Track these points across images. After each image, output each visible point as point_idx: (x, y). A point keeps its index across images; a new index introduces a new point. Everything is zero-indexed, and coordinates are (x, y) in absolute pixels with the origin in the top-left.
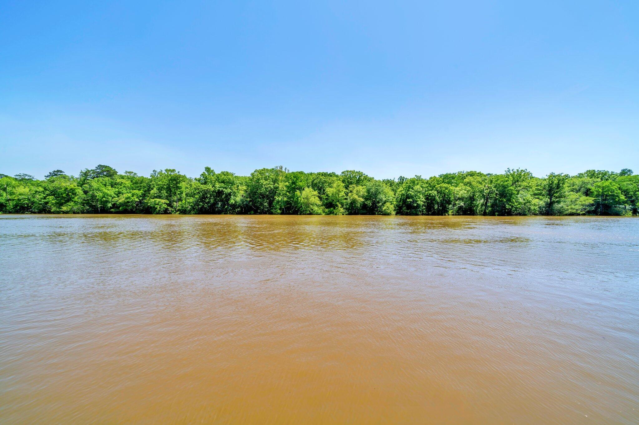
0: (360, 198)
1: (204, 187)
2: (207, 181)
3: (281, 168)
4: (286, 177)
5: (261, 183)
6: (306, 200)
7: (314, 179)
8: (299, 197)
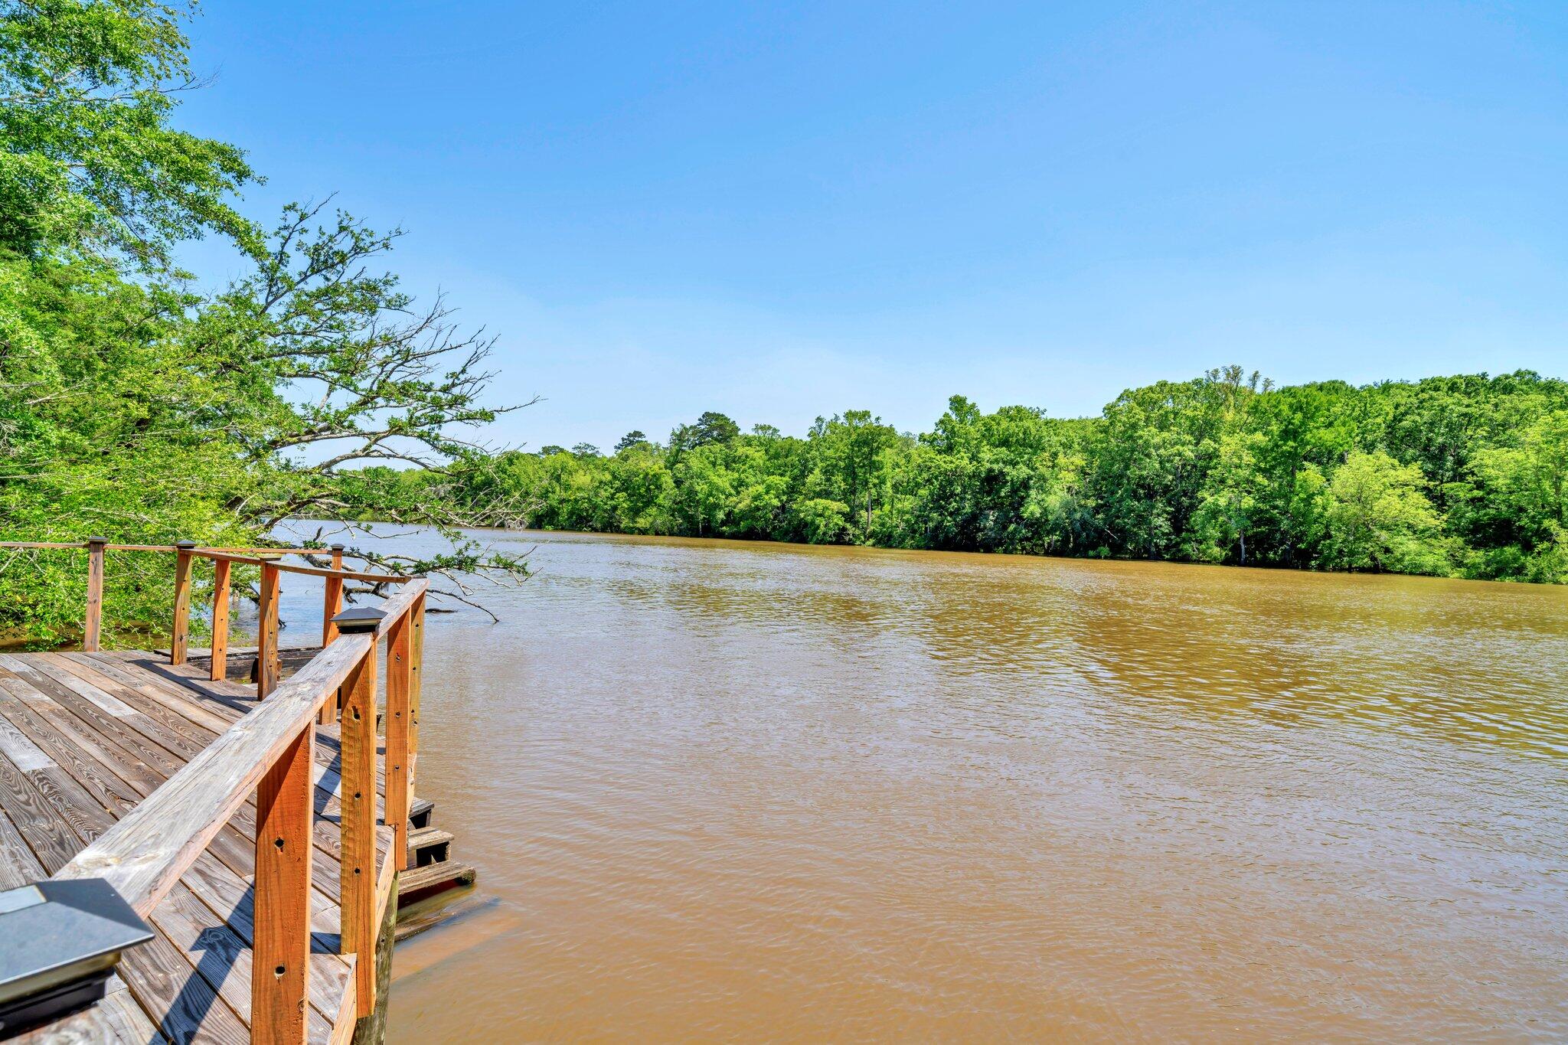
1: (944, 462)
2: (956, 442)
3: (1235, 374)
4: (1254, 410)
5: (1140, 442)
6: (1353, 509)
7: (1402, 409)
8: (1314, 494)
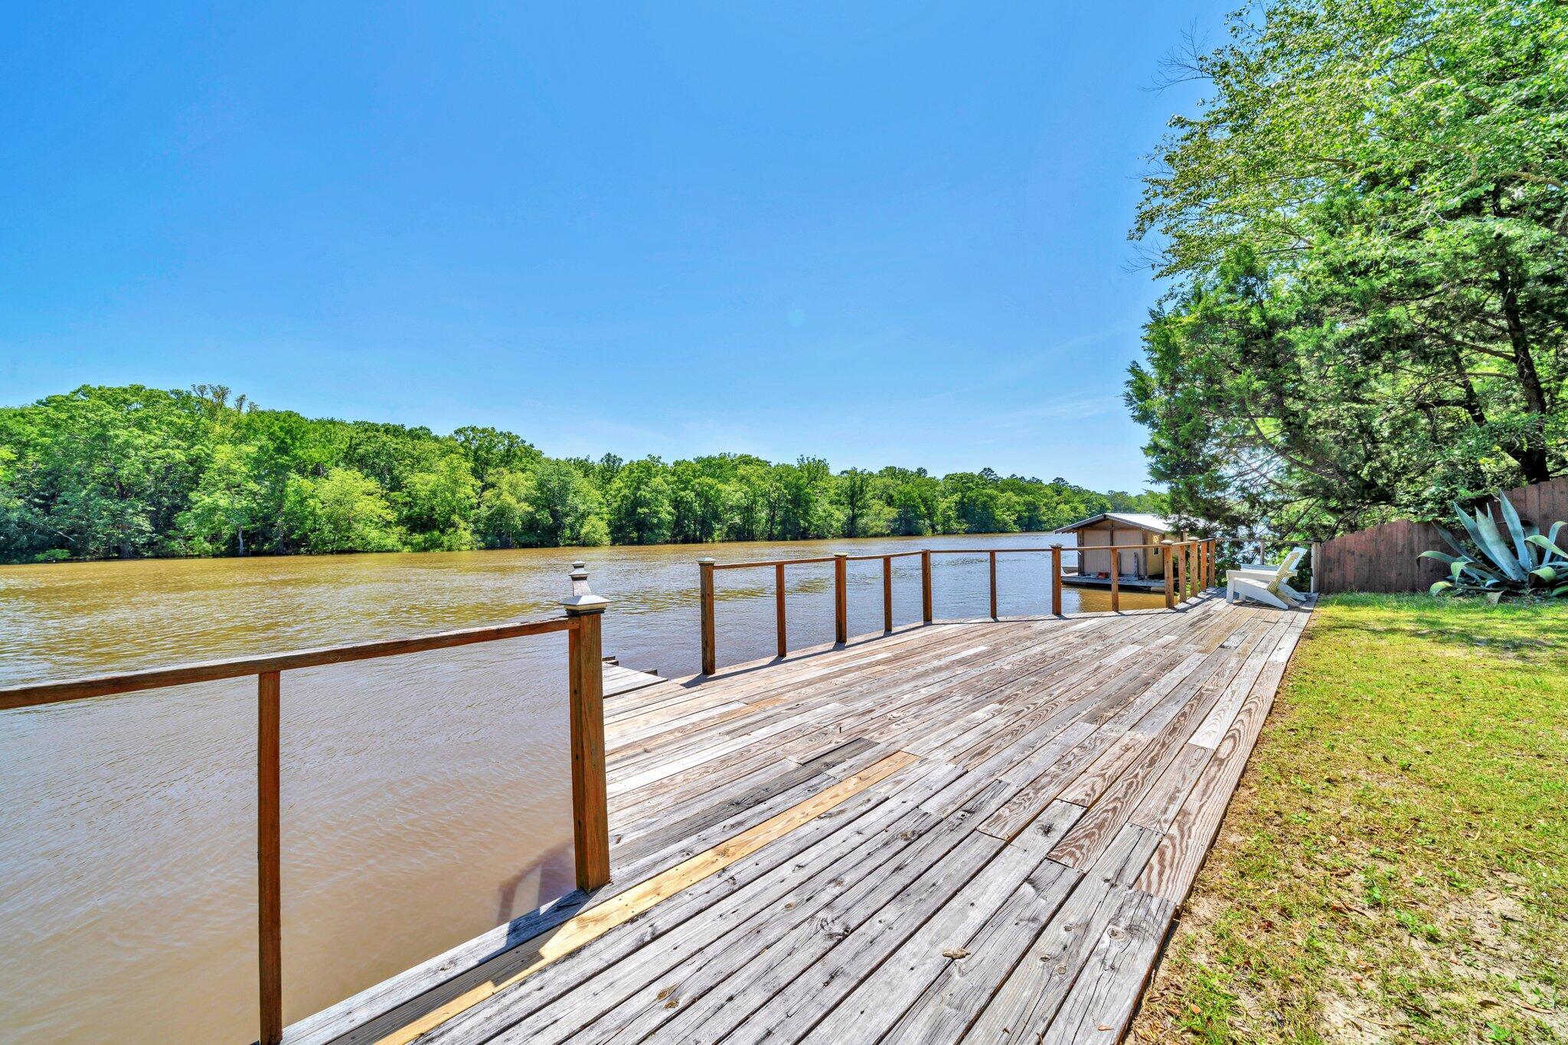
0: (522, 504)
3: (222, 393)
4: (244, 426)
5: (115, 441)
6: (335, 508)
8: (304, 498)
